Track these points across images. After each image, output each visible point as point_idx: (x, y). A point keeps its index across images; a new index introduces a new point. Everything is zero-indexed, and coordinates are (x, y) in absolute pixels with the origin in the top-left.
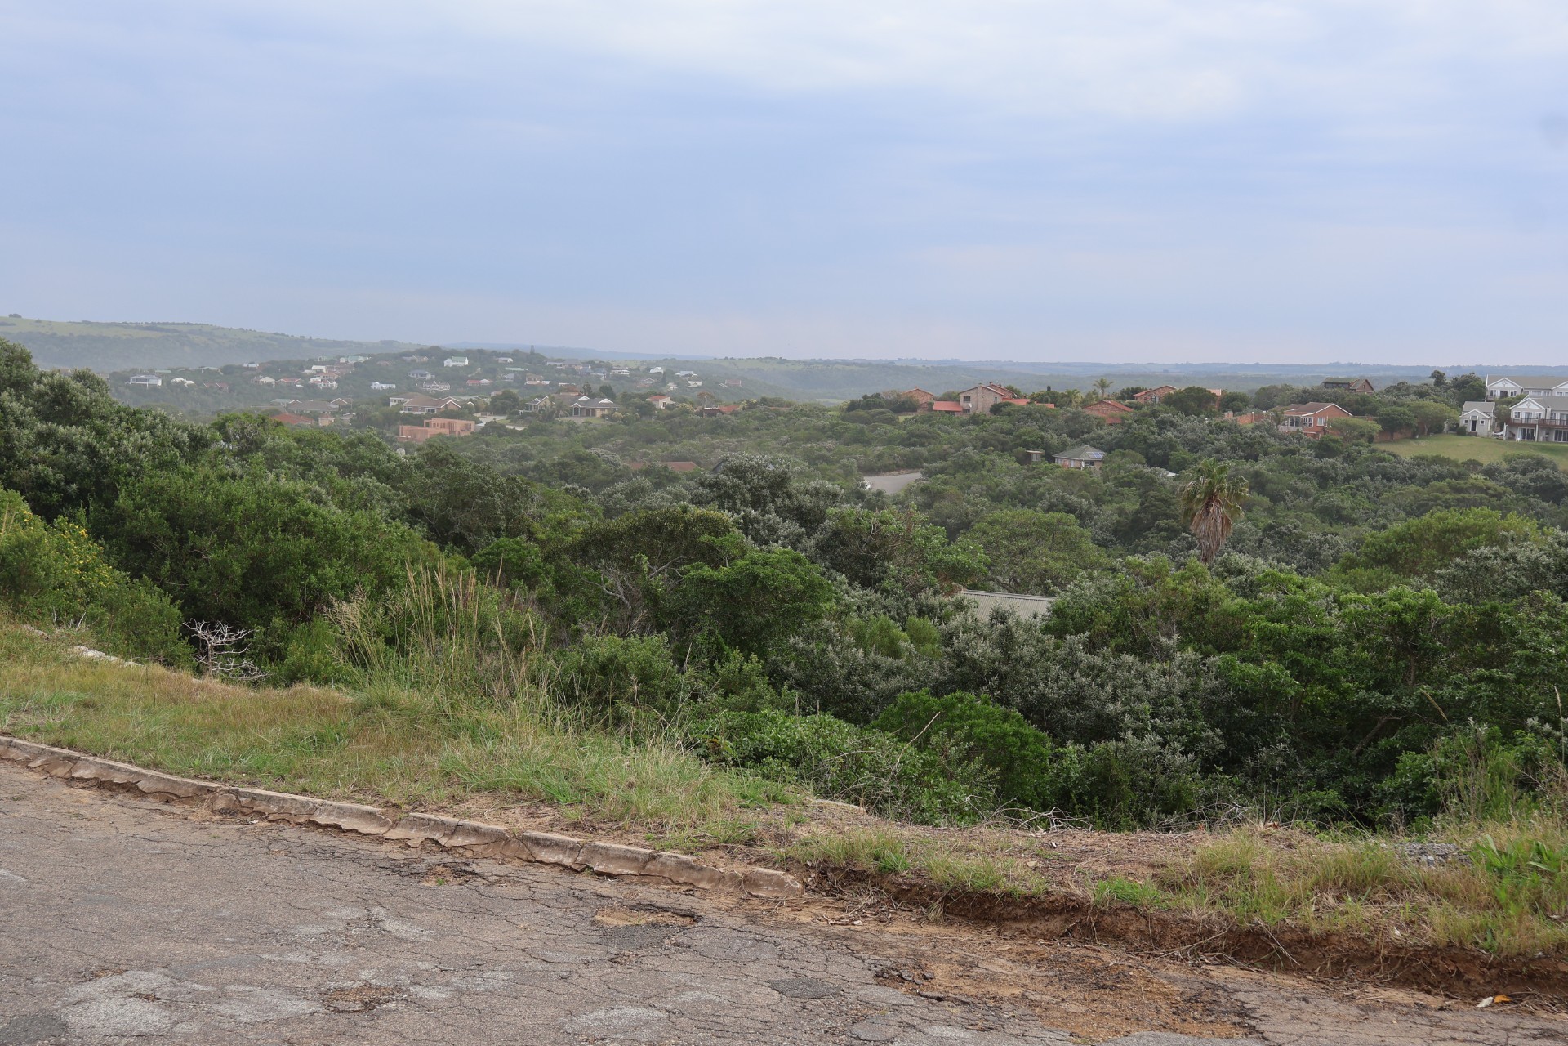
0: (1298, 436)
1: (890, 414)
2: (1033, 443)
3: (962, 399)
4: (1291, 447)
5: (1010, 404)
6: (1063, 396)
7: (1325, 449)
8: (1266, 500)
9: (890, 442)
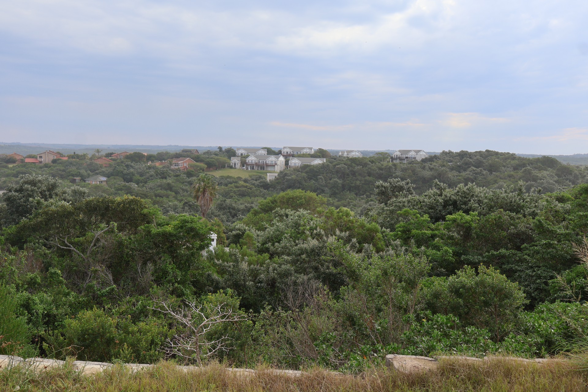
0: (179, 170)
1: (5, 164)
2: (76, 174)
3: (38, 158)
4: (177, 174)
5: (61, 159)
6: (82, 156)
7: (189, 174)
8: (173, 193)
9: (7, 176)
